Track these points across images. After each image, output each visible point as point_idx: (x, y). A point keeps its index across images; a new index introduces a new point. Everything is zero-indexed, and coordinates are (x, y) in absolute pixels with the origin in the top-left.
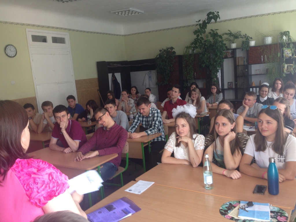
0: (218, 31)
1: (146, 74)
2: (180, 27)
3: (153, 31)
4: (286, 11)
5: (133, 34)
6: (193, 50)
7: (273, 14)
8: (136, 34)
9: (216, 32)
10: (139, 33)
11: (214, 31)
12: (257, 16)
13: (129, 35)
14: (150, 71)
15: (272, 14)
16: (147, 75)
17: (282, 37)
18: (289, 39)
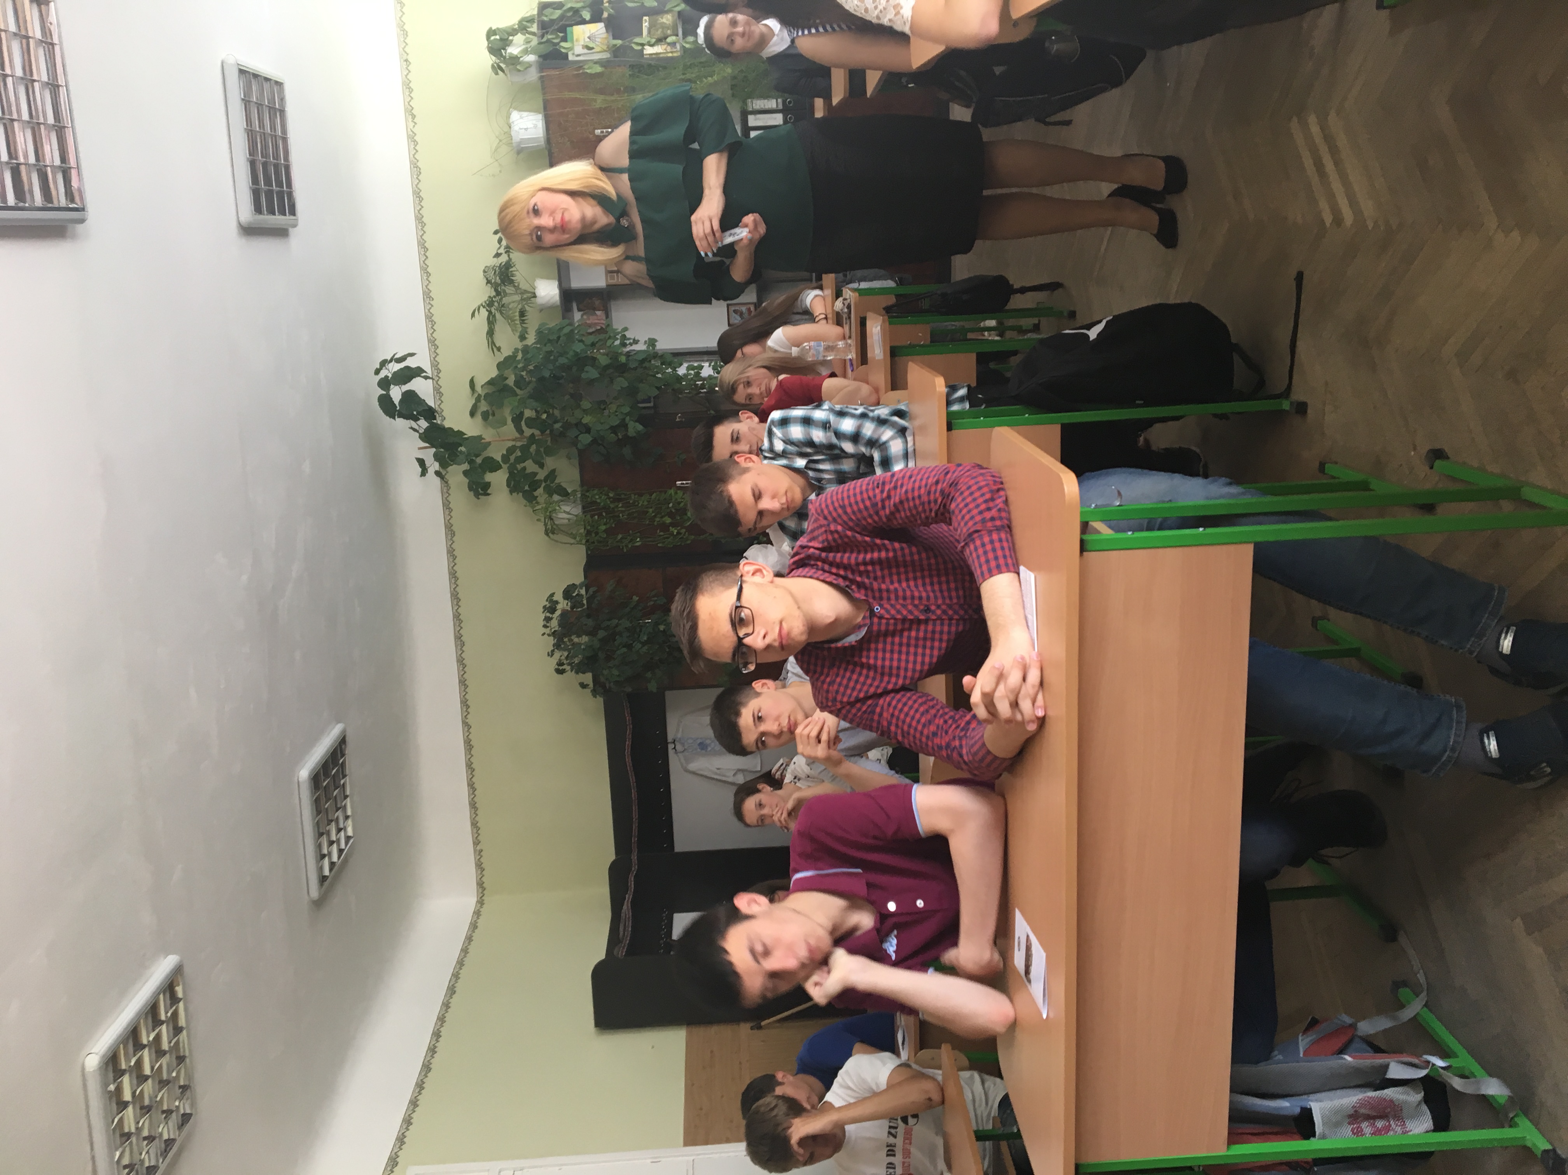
0: (481, 381)
1: (687, 771)
2: (453, 575)
3: (466, 725)
4: (401, 57)
5: (476, 843)
6: (564, 493)
7: (414, 116)
8: (474, 824)
9: (482, 386)
10: (473, 805)
11: (476, 395)
12: (417, 195)
13: (480, 866)
14: (671, 746)
15: (411, 125)
16: (693, 766)
17: (514, 61)
18: (523, 27)
